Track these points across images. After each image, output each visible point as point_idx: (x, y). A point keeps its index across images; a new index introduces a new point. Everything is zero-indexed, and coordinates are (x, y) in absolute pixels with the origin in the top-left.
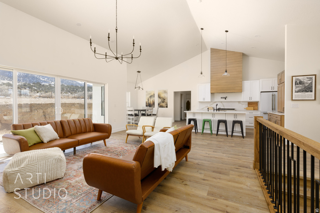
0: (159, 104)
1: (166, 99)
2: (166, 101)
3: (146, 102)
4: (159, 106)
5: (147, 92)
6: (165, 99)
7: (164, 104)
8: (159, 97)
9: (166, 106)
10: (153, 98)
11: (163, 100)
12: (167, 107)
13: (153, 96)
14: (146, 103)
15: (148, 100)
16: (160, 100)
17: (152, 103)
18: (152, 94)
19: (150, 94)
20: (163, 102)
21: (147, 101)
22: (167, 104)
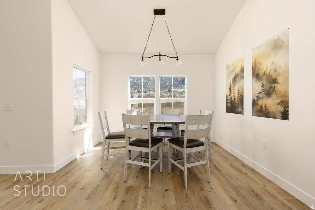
0: (254, 103)
1: (280, 80)
2: (279, 87)
3: (227, 97)
4: (255, 109)
5: (228, 67)
6: (274, 81)
7: (271, 103)
8: (256, 75)
9: (281, 109)
10: (240, 84)
11: (267, 86)
12: (285, 116)
13: (238, 77)
14: (227, 100)
15: (230, 91)
16: (258, 87)
17: (237, 99)
18: (238, 70)
19: (233, 71)
20: (269, 93)
21: (228, 94)
22: (285, 104)
